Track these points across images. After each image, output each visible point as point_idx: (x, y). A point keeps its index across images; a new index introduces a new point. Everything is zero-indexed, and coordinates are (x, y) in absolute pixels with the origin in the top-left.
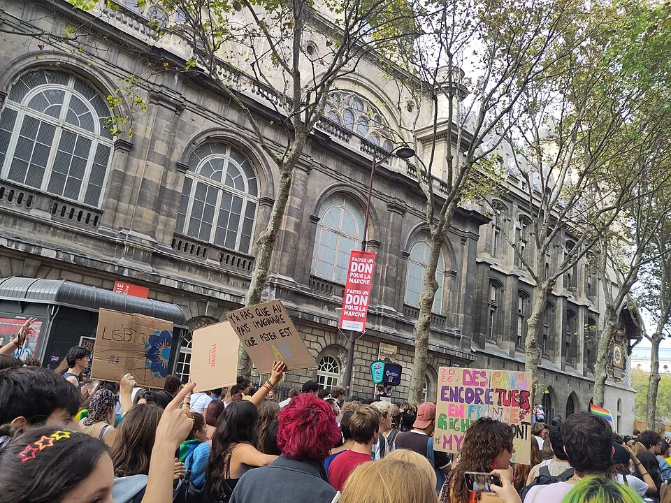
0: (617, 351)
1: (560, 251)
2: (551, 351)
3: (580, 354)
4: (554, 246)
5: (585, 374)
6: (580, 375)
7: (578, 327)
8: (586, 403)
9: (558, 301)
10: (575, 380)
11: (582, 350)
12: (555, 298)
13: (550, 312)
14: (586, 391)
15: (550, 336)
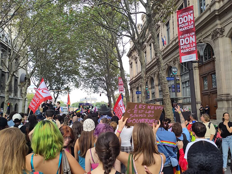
0: (23, 89)
1: (7, 57)
2: (3, 90)
3: (12, 91)
4: (5, 55)
5: (14, 97)
6: (12, 97)
7: (12, 82)
8: (14, 106)
9: (6, 74)
10: (11, 99)
11: (13, 89)
12: (5, 73)
13: (3, 78)
14: (14, 102)
15: (3, 86)
